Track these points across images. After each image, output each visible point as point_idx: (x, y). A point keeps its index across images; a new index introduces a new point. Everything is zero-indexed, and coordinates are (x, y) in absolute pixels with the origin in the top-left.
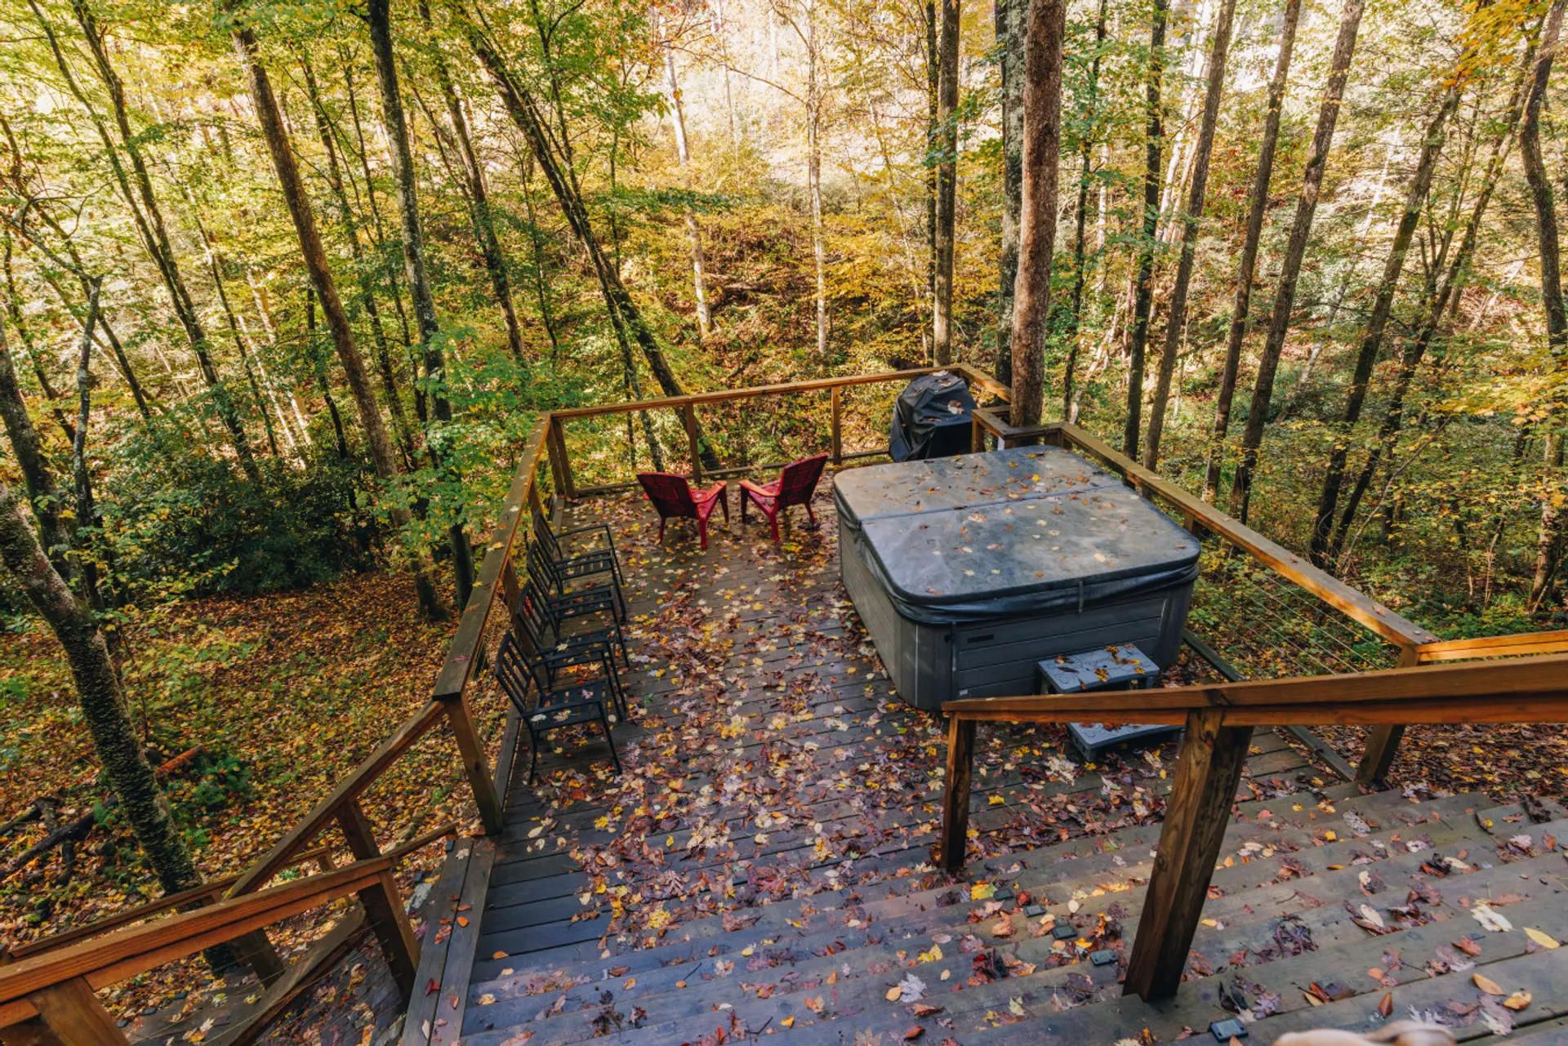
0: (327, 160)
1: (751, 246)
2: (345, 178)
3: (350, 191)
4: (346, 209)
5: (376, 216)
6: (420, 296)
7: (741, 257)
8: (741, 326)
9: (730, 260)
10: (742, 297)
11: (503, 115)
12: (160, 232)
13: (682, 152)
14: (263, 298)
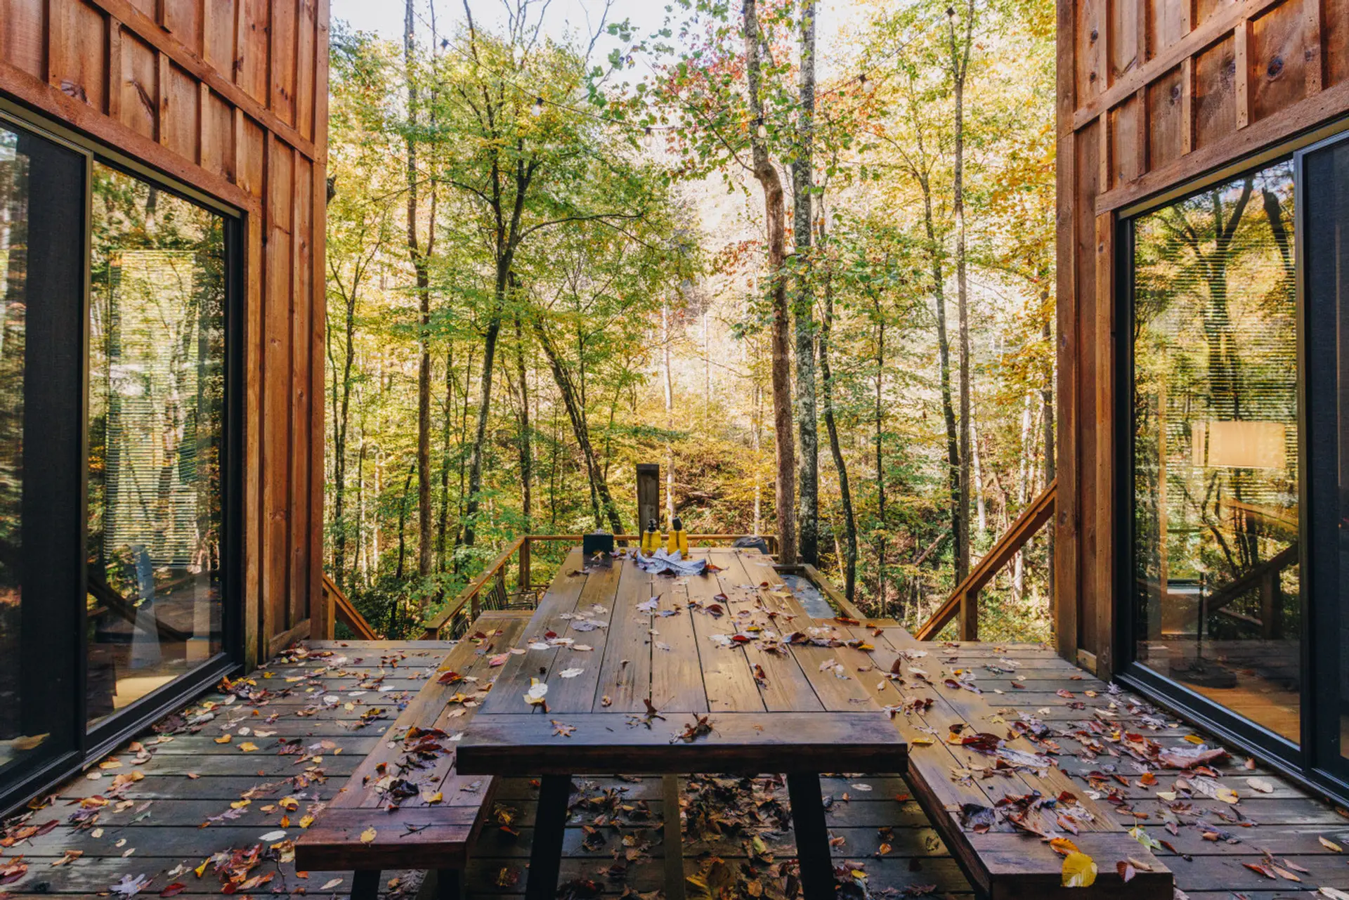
0: (445, 396)
1: (712, 468)
2: (453, 407)
3: (453, 414)
4: (448, 423)
5: (462, 431)
6: (475, 473)
7: (703, 474)
8: (697, 522)
9: (695, 475)
10: (701, 502)
11: (551, 379)
12: (344, 427)
13: (668, 404)
14: (381, 472)
